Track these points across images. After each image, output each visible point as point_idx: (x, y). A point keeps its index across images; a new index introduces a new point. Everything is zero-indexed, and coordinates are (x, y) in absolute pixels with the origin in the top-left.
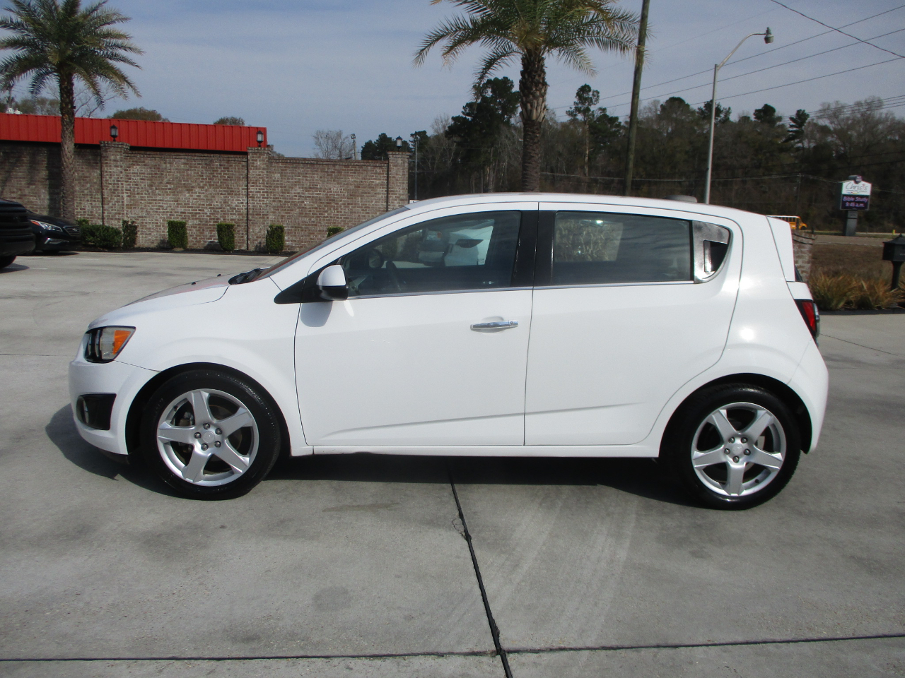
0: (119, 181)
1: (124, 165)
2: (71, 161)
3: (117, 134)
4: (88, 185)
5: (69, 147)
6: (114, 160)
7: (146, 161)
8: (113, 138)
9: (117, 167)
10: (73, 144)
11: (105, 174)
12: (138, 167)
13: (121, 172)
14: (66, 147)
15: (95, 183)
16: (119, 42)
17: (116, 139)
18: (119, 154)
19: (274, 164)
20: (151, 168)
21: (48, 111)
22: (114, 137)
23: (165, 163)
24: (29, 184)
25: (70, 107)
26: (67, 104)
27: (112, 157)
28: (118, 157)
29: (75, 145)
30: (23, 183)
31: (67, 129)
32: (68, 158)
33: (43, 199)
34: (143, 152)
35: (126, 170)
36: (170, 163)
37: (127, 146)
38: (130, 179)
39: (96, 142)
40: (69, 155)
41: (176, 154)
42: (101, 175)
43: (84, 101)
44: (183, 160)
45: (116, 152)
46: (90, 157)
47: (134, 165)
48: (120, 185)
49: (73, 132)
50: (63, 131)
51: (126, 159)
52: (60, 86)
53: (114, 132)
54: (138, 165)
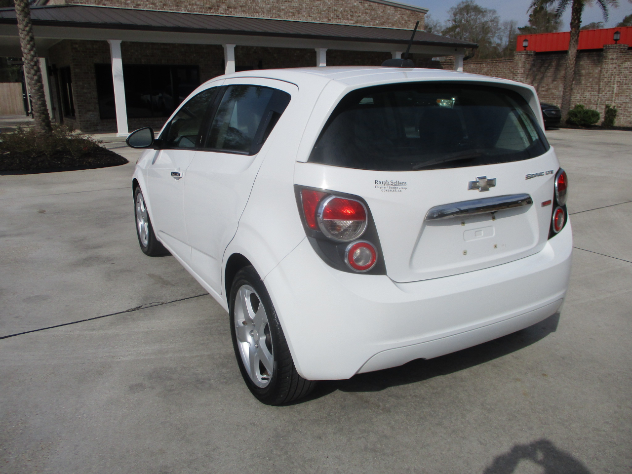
0: (612, 75)
1: (619, 62)
2: (572, 62)
3: (618, 38)
4: (591, 80)
5: (572, 52)
6: (612, 59)
8: (615, 42)
9: (612, 64)
10: (575, 51)
11: (603, 70)
12: (629, 63)
13: (615, 68)
14: (570, 52)
15: (596, 78)
17: (617, 42)
18: (615, 53)
22: (616, 40)
24: (554, 81)
25: (577, 22)
26: (575, 21)
27: (610, 57)
28: (615, 57)
29: (577, 50)
30: (550, 80)
31: (573, 39)
32: (570, 60)
33: (560, 91)
35: (619, 66)
37: (624, 47)
38: (621, 73)
39: (601, 47)
40: (571, 58)
42: (601, 71)
45: (614, 52)
46: (596, 58)
47: (626, 61)
48: (613, 78)
49: (577, 41)
50: (570, 41)
51: (621, 57)
52: (573, 7)
53: (616, 37)
54: (629, 61)
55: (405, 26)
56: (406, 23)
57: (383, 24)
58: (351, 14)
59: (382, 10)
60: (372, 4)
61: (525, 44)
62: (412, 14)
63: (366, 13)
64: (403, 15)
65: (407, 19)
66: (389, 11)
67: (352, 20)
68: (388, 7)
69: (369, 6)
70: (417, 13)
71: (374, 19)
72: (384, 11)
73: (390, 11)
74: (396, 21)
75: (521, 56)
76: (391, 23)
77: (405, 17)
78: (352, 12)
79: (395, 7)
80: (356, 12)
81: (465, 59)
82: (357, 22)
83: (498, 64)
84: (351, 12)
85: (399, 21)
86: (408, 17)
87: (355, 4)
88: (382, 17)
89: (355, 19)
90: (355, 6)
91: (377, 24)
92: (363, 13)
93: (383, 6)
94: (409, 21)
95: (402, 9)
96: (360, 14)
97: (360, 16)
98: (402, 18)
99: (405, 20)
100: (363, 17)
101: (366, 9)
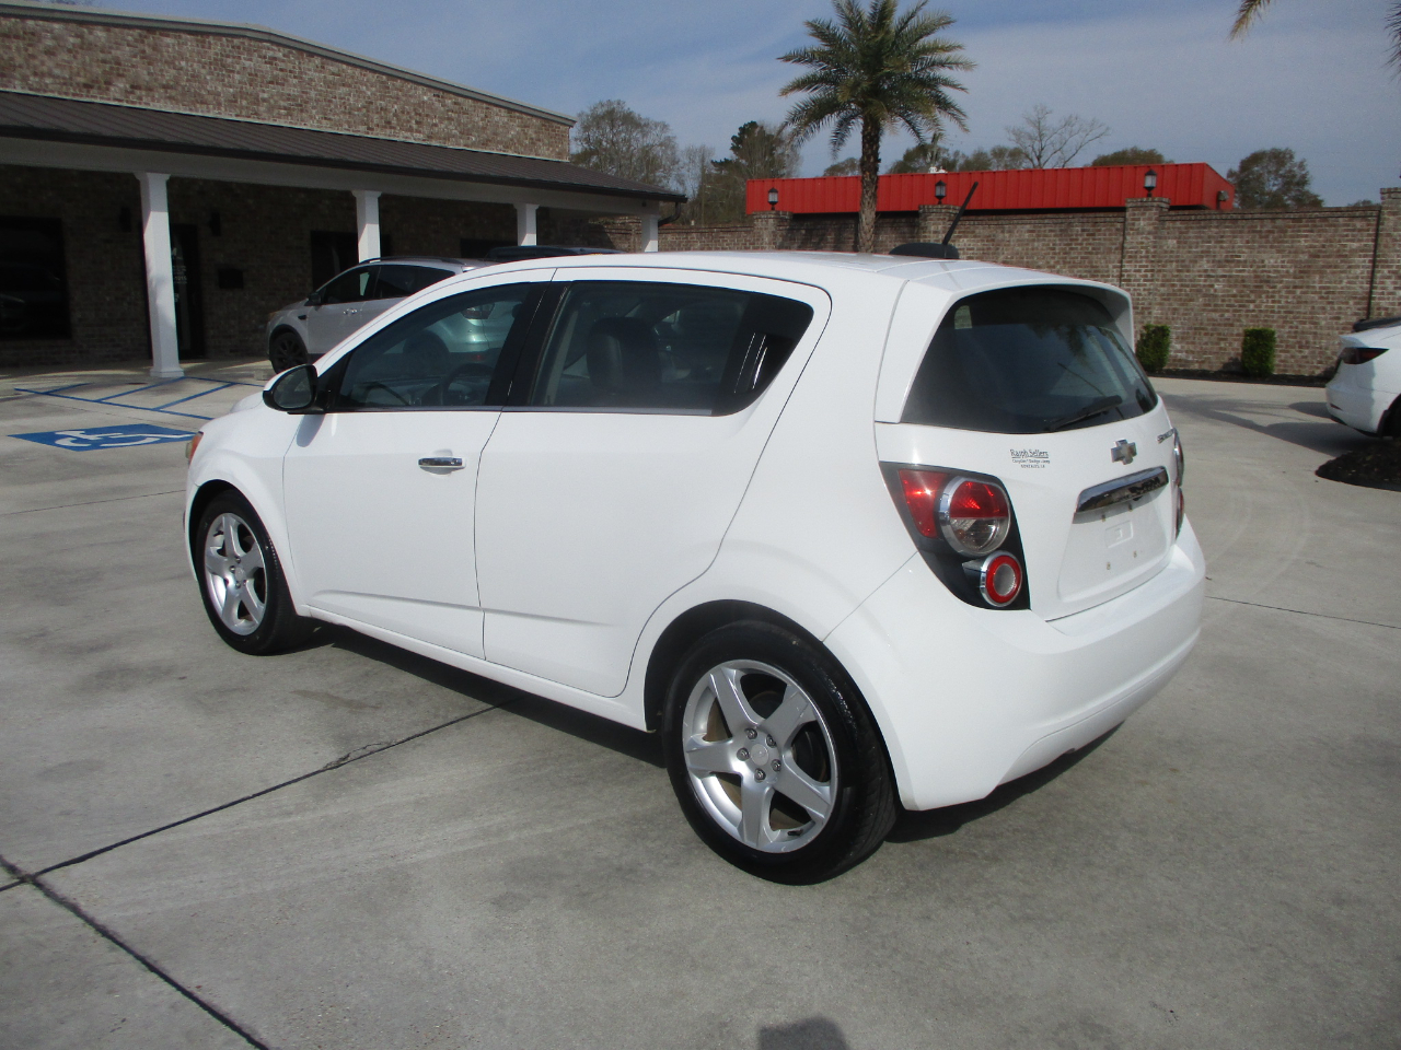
2: (868, 236)
3: (943, 194)
5: (868, 217)
6: (935, 232)
7: (977, 231)
8: (937, 201)
10: (873, 213)
14: (863, 217)
16: (943, 56)
17: (942, 201)
18: (941, 222)
19: (1168, 224)
20: (983, 241)
21: (1006, 166)
22: (940, 198)
23: (1003, 232)
25: (872, 160)
26: (869, 158)
27: (933, 228)
29: (877, 214)
31: (867, 192)
32: (865, 233)
34: (974, 218)
36: (1009, 232)
37: (955, 210)
39: (914, 208)
40: (866, 228)
41: (1018, 217)
43: (1057, 147)
44: (1028, 226)
45: (939, 219)
46: (906, 230)
47: (960, 237)
49: (874, 196)
50: (863, 196)
52: (863, 132)
53: (940, 191)
54: (966, 237)
55: (531, 150)
56: (533, 143)
57: (485, 144)
58: (418, 118)
59: (483, 115)
60: (460, 100)
61: (773, 197)
62: (543, 125)
63: (450, 119)
64: (525, 127)
65: (534, 136)
66: (497, 118)
67: (420, 132)
68: (495, 109)
69: (455, 103)
70: (555, 125)
71: (465, 133)
72: (486, 116)
73: (500, 117)
74: (512, 140)
75: (767, 222)
76: (499, 142)
77: (531, 132)
78: (420, 115)
79: (510, 110)
80: (427, 116)
81: (661, 224)
82: (430, 137)
83: (721, 235)
84: (416, 114)
85: (518, 141)
86: (536, 132)
87: (425, 98)
88: (484, 128)
89: (426, 130)
90: (424, 102)
91: (473, 144)
92: (442, 120)
93: (485, 105)
94: (539, 140)
95: (524, 116)
96: (436, 121)
97: (436, 125)
98: (526, 134)
99: (532, 139)
100: (443, 126)
101: (448, 111)
